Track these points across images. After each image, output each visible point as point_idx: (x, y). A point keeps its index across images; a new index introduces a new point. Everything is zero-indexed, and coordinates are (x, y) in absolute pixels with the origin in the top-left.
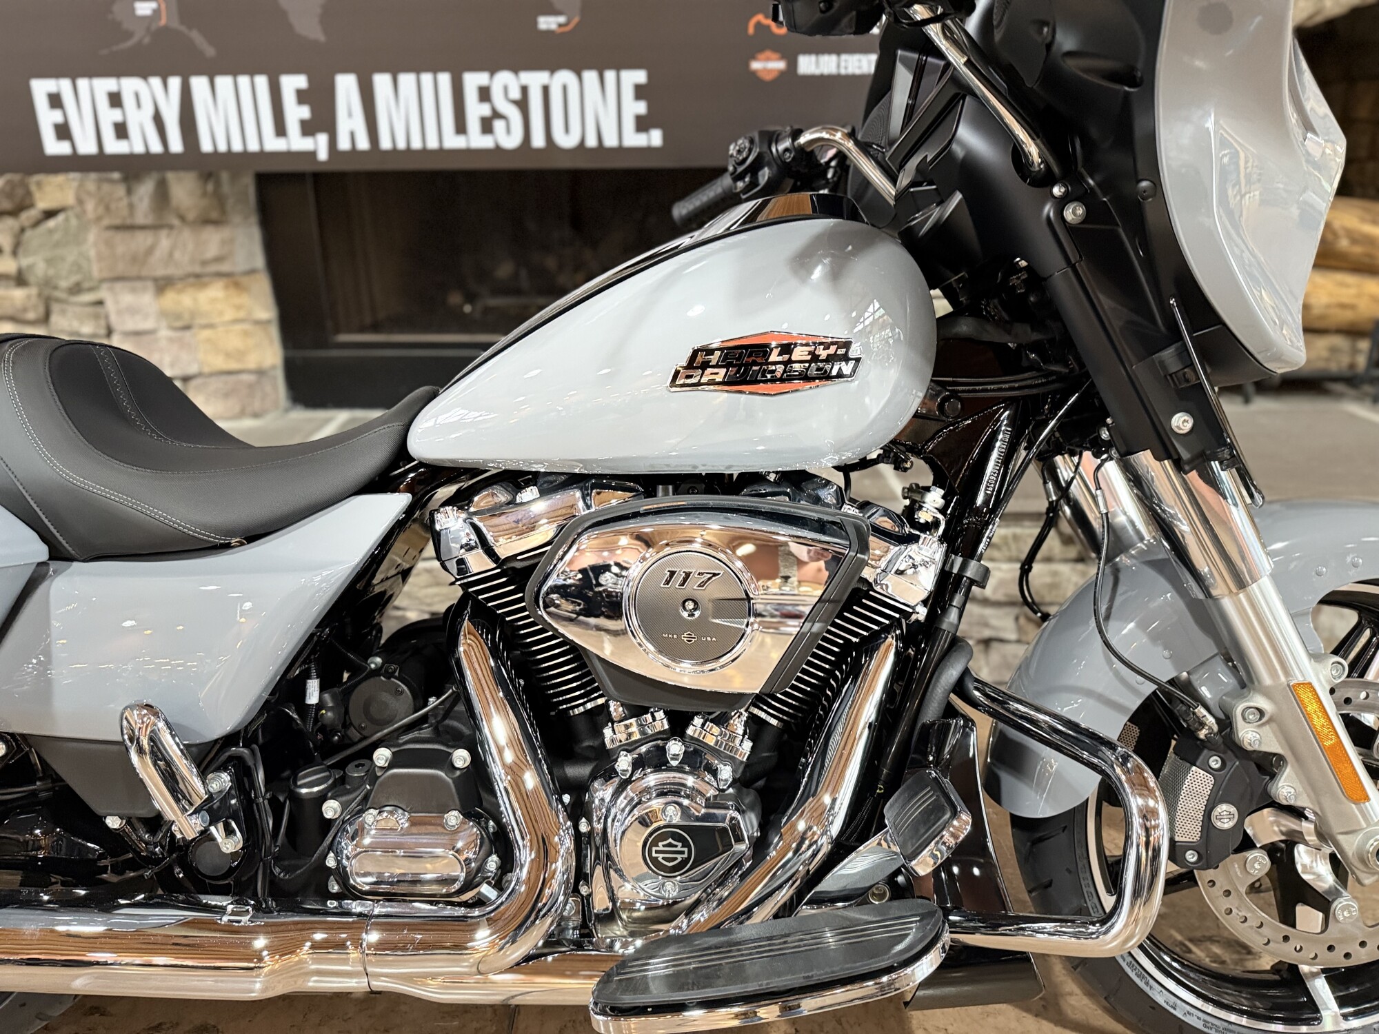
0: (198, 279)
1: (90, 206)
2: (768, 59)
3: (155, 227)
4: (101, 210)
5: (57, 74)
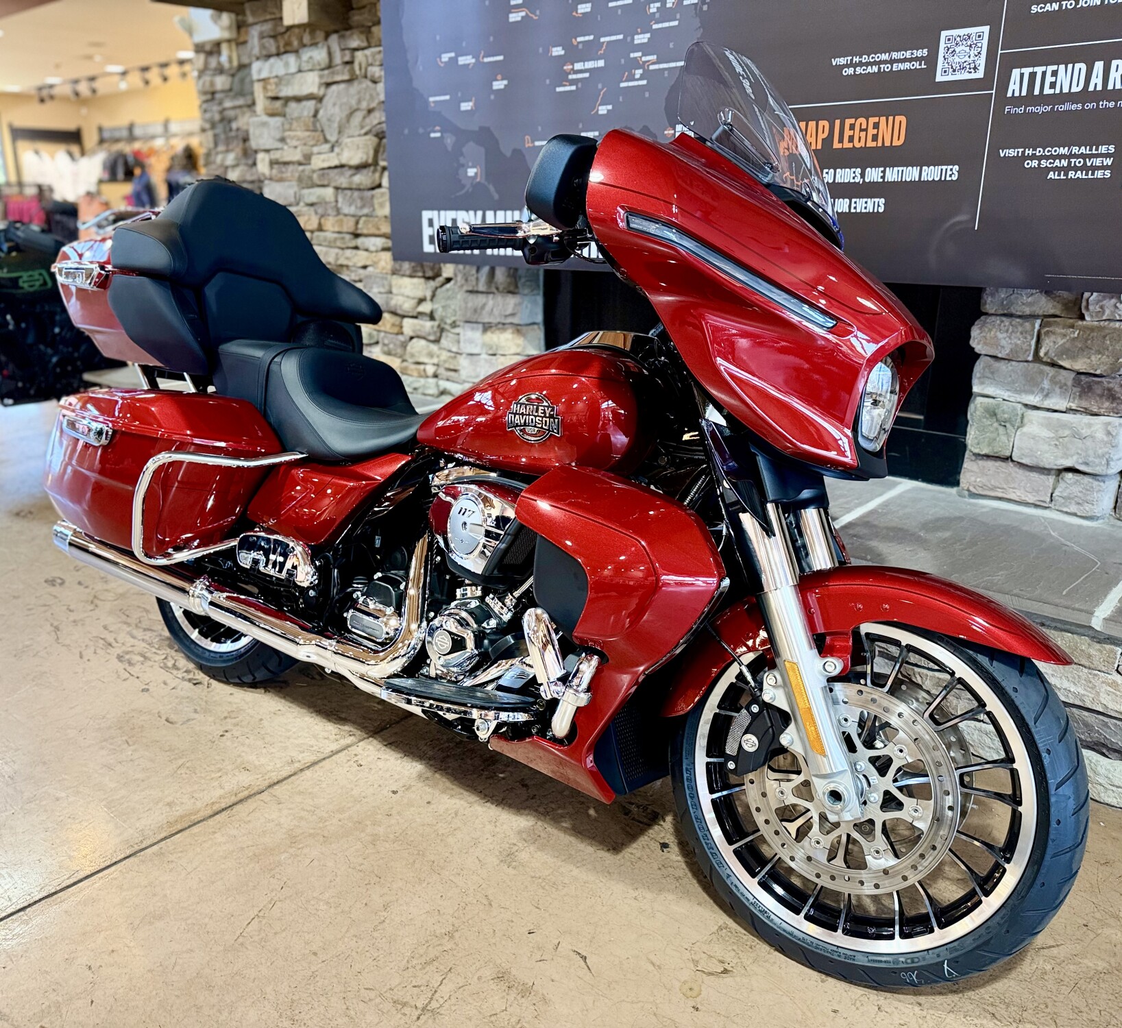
0: (502, 326)
1: (459, 278)
3: (488, 293)
4: (464, 282)
5: (432, 209)
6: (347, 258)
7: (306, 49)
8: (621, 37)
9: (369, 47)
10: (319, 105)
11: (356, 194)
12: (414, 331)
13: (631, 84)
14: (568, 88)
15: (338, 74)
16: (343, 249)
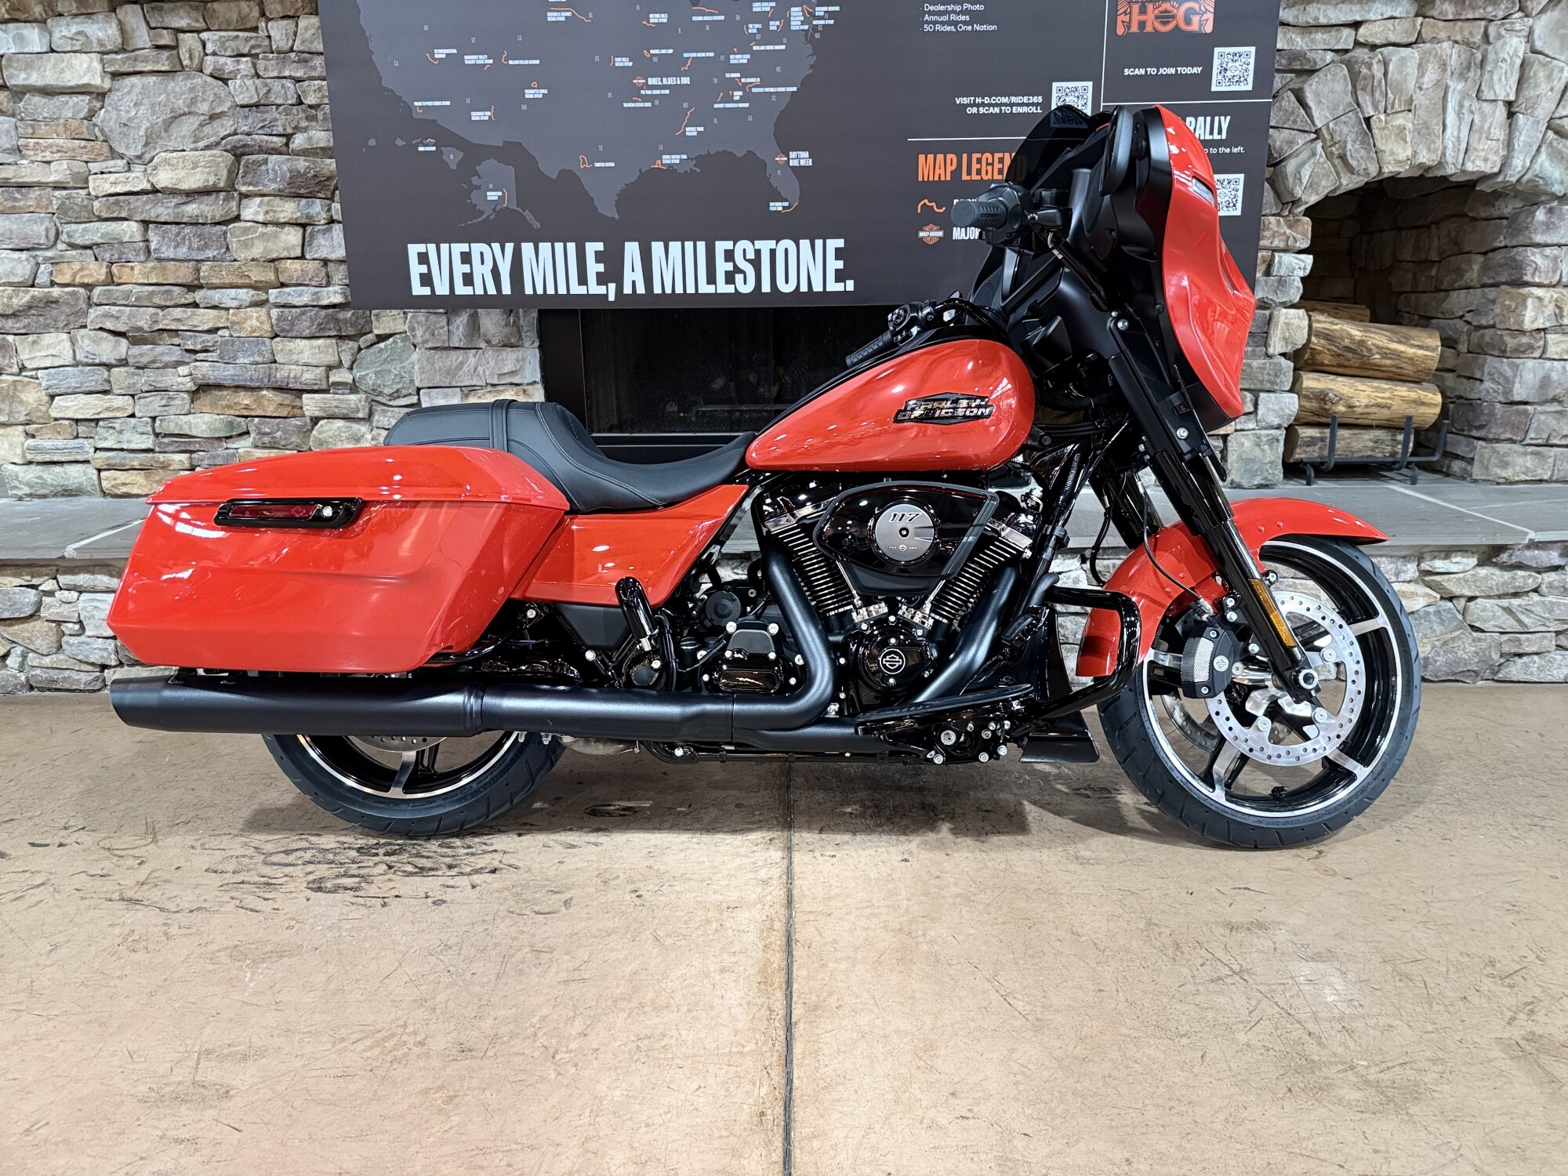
0: (493, 388)
1: (419, 333)
2: (931, 230)
3: (466, 349)
4: (427, 336)
5: (426, 242)
6: (179, 320)
7: (63, 21)
8: (712, 54)
9: (208, 30)
10: (98, 105)
11: (187, 230)
12: (322, 409)
13: (728, 105)
14: (641, 105)
15: (146, 60)
16: (163, 308)
